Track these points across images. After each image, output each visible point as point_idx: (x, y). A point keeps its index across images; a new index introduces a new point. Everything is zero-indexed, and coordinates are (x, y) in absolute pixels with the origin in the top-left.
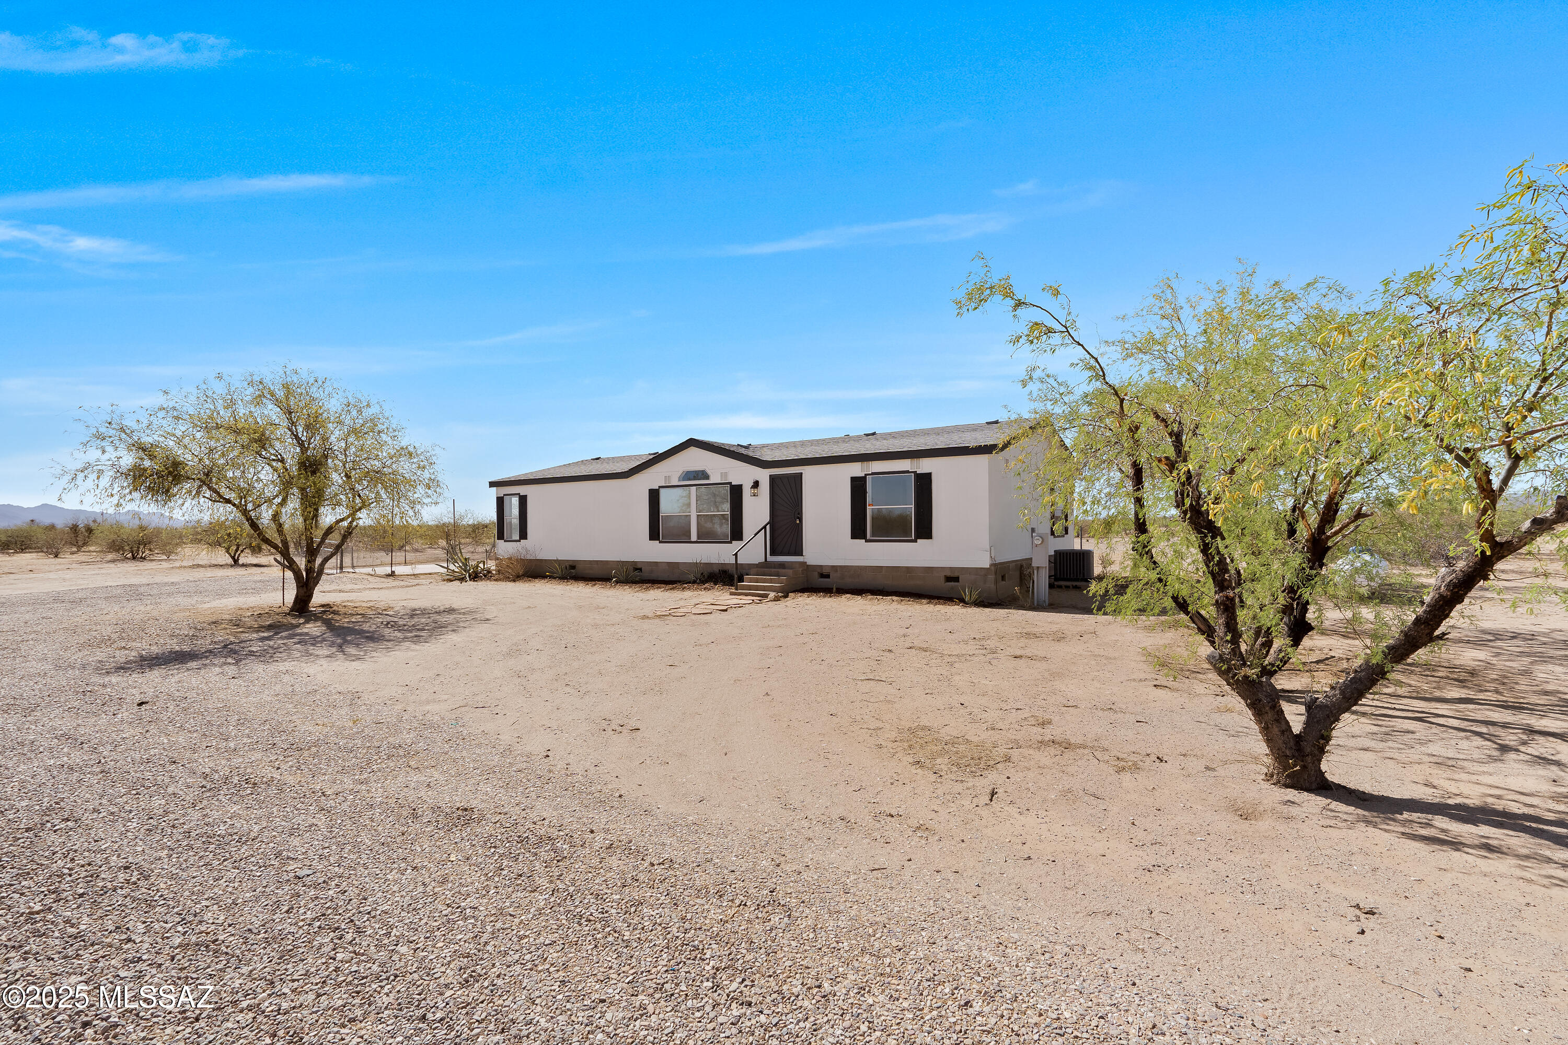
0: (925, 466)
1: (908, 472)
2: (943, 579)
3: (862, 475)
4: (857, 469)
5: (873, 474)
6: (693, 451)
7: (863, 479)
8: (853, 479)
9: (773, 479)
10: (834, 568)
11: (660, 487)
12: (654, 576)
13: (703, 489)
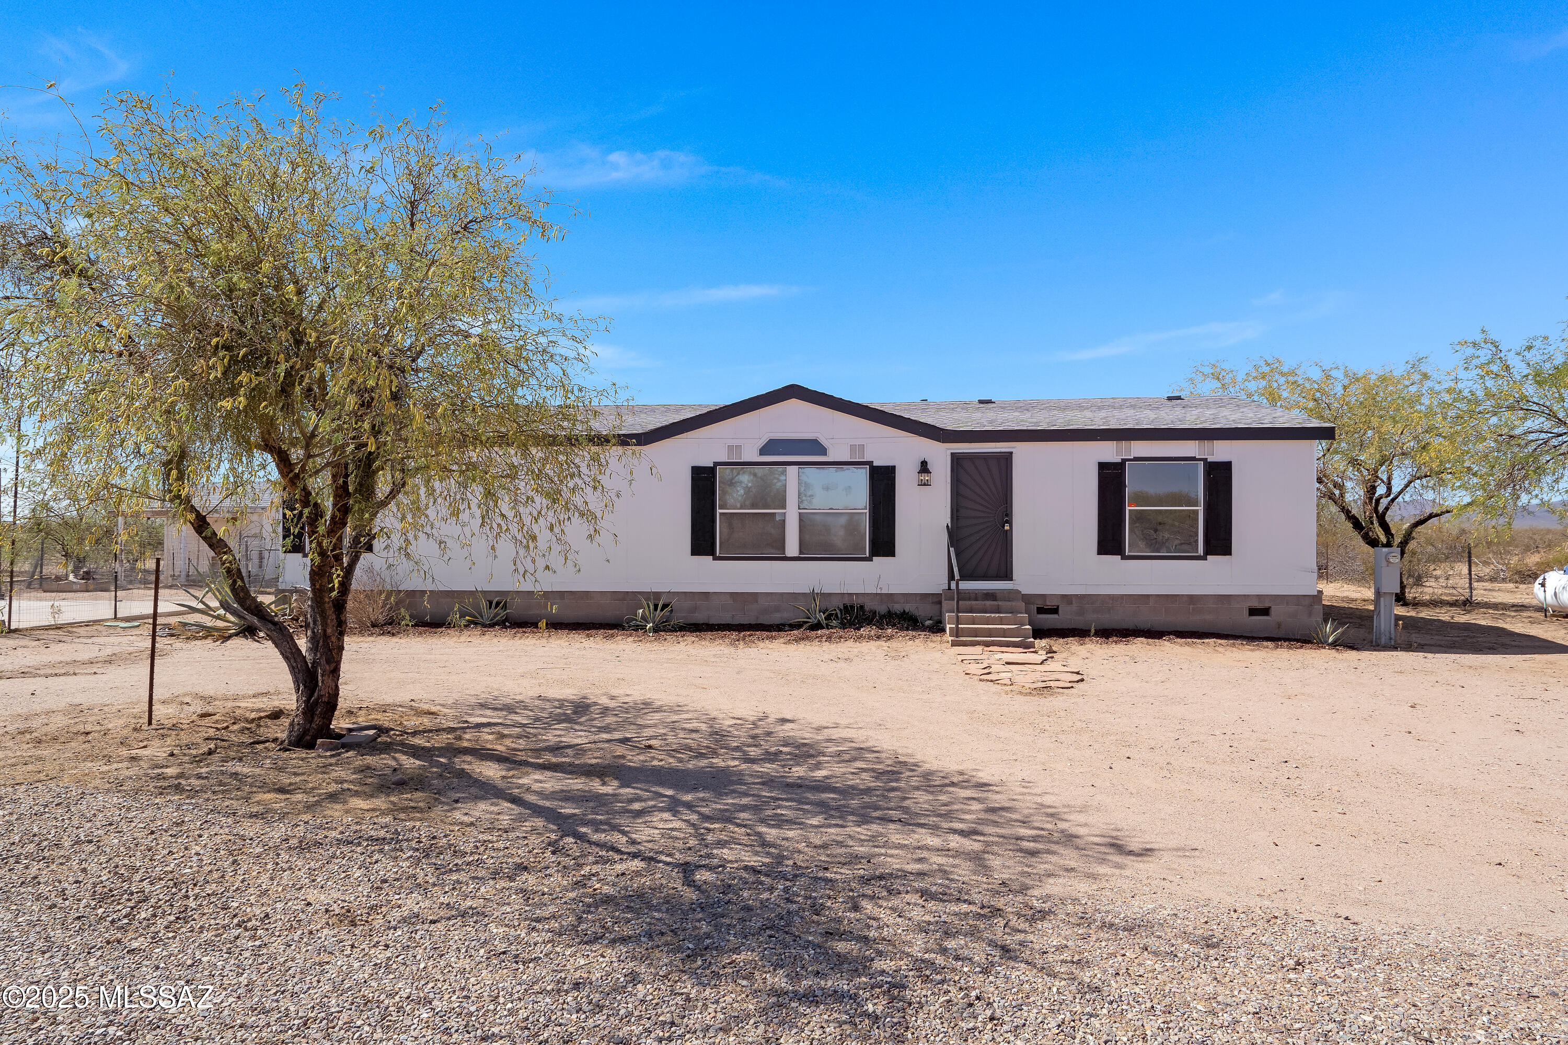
0: (1221, 451)
1: (1193, 459)
2: (1246, 612)
3: (1117, 459)
4: (1109, 452)
5: (1136, 459)
6: (794, 404)
7: (1121, 466)
8: (1102, 466)
9: (956, 459)
10: (1067, 598)
11: (716, 464)
12: (700, 617)
13: (810, 471)
